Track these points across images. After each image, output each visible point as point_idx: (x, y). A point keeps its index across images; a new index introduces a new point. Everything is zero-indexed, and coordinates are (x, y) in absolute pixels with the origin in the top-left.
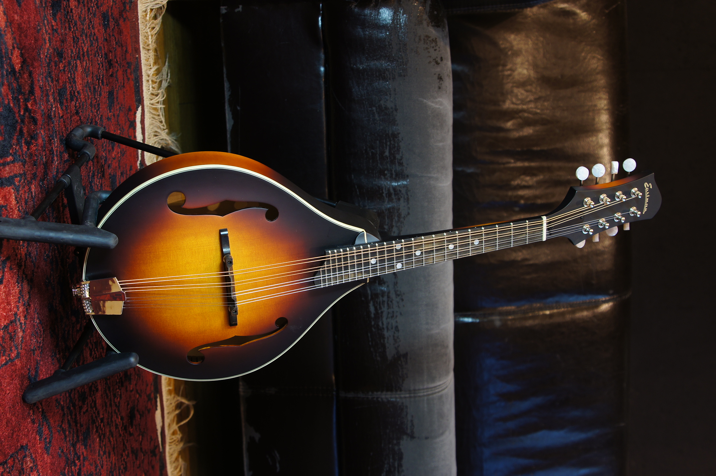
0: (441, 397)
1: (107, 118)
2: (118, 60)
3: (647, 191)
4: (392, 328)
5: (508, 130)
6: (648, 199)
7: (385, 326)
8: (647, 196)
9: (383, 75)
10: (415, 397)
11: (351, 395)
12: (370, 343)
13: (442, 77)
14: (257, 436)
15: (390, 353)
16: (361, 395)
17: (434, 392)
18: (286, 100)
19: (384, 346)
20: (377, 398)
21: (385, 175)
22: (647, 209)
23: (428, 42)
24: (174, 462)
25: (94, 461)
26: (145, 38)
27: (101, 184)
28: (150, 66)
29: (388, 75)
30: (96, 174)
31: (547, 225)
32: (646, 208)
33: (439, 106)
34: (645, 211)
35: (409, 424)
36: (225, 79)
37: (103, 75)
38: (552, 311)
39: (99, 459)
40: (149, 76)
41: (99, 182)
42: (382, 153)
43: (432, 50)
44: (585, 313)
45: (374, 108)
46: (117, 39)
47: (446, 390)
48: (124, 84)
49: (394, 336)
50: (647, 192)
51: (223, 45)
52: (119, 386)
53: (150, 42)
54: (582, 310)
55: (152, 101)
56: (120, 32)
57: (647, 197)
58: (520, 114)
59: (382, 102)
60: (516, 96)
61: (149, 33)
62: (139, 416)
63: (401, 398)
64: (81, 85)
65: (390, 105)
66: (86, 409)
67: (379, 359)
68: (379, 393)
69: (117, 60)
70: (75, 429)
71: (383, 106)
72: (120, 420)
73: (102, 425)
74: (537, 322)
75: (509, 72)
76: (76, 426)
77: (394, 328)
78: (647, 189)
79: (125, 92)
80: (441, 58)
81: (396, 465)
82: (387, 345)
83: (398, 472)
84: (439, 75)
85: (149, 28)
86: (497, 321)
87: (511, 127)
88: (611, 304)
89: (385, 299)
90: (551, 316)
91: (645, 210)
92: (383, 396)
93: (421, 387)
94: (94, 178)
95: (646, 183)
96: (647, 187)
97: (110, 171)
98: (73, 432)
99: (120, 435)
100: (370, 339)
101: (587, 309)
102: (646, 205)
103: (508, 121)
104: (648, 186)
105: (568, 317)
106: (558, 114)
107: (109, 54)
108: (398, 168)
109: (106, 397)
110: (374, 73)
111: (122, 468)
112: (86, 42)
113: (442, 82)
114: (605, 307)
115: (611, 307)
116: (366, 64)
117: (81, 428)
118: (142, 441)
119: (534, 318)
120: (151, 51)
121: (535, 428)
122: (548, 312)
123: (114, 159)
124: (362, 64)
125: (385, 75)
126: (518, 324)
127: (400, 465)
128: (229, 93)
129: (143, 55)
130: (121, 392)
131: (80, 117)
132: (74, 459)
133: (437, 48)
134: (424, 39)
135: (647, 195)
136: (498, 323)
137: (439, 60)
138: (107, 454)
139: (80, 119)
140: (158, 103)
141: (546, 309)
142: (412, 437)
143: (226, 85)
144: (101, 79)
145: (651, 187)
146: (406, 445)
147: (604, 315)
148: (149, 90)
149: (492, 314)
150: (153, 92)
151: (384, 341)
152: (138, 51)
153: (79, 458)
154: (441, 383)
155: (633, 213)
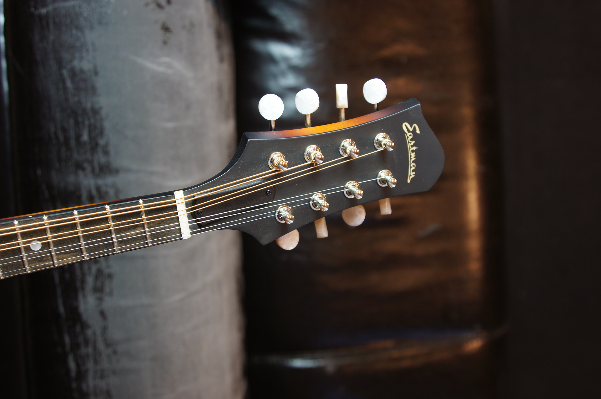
3: (409, 139)
6: (414, 153)
8: (412, 149)
13: (169, 27)
21: (83, 169)
22: (414, 173)
31: (186, 207)
32: (413, 171)
33: (166, 70)
34: (411, 177)
42: (78, 137)
45: (64, 72)
50: (411, 140)
57: (413, 151)
59: (75, 62)
65: (86, 65)
77: (105, 394)
78: (409, 136)
89: (90, 350)
91: (410, 175)
95: (406, 124)
96: (409, 131)
102: (412, 166)
104: (411, 129)
108: (103, 159)
113: (168, 34)
135: (412, 146)
137: (163, 2)
145: (418, 131)
155: (384, 181)
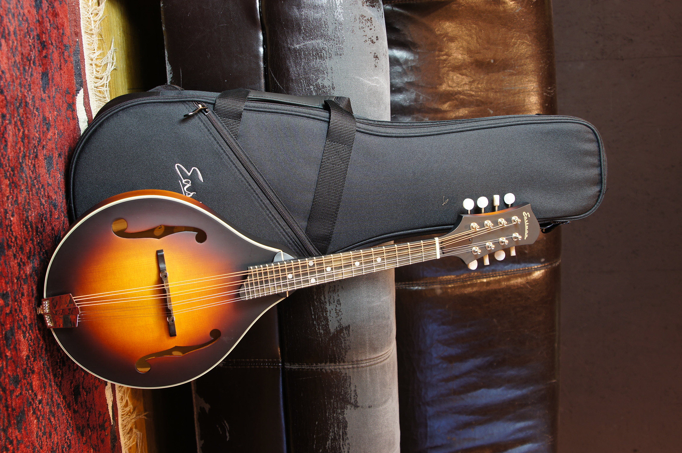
0: (383, 367)
1: (41, 99)
2: (54, 42)
3: (526, 219)
4: (334, 302)
5: (445, 111)
6: (527, 226)
7: (327, 300)
9: (320, 54)
10: (358, 367)
11: (295, 367)
12: (313, 317)
13: (378, 56)
14: (207, 407)
15: (333, 326)
16: (305, 367)
17: (376, 362)
18: (226, 81)
19: (326, 319)
20: (321, 369)
23: (363, 21)
24: (128, 433)
25: (32, 444)
26: (88, 23)
27: (34, 166)
28: (94, 50)
29: (325, 54)
30: (28, 154)
32: (527, 234)
33: (376, 85)
34: (526, 237)
35: (353, 394)
36: (167, 62)
37: (35, 56)
38: (488, 279)
39: (37, 440)
40: (92, 60)
41: (31, 163)
43: (367, 29)
44: (519, 280)
45: (312, 87)
46: (52, 22)
47: (388, 360)
48: (60, 66)
49: (336, 310)
51: (164, 28)
52: (60, 366)
53: (93, 27)
54: (516, 277)
55: (97, 84)
56: (55, 15)
58: (456, 96)
59: (319, 81)
60: (453, 79)
61: (92, 19)
62: (85, 394)
63: (344, 368)
64: (7, 65)
65: (327, 83)
66: (19, 392)
67: (322, 331)
68: (323, 364)
69: (52, 42)
70: (6, 414)
71: (321, 85)
72: (62, 399)
73: (40, 406)
74: (475, 289)
75: (445, 57)
76: (7, 410)
77: (336, 302)
79: (62, 74)
80: (377, 37)
81: (341, 433)
82: (329, 318)
83: (343, 440)
84: (375, 53)
85: (92, 14)
86: (438, 289)
87: (448, 109)
88: (543, 271)
90: (488, 283)
92: (327, 368)
93: (364, 358)
94: (25, 159)
95: (524, 212)
97: (45, 152)
98: (4, 416)
99: (63, 414)
100: (313, 313)
101: (521, 276)
102: (526, 231)
103: (444, 103)
104: (526, 215)
105: (504, 284)
106: (491, 95)
107: (42, 35)
109: (44, 378)
110: (311, 52)
111: (66, 446)
112: (13, 21)
113: (377, 61)
114: (537, 274)
115: (542, 273)
116: (303, 44)
117: (13, 412)
118: (89, 418)
119: (472, 285)
120: (95, 36)
121: (475, 387)
122: (485, 280)
123: (49, 140)
124: (299, 44)
125: (322, 54)
126: (457, 292)
127: (345, 433)
128: (171, 75)
129: (86, 39)
130: (62, 372)
131: (5, 97)
132: (5, 444)
133: (372, 27)
134: (359, 19)
135: (527, 223)
136: (439, 292)
137: (374, 39)
138: (48, 435)
139: (6, 99)
140: (103, 86)
141: (483, 278)
142: (356, 406)
143: (168, 68)
144: (32, 60)
145: (529, 216)
146: (350, 414)
147: (536, 281)
148: (93, 74)
149: (433, 283)
150: (97, 76)
151: (326, 314)
152: (78, 34)
153: (11, 442)
154: (383, 353)
155: (516, 238)
